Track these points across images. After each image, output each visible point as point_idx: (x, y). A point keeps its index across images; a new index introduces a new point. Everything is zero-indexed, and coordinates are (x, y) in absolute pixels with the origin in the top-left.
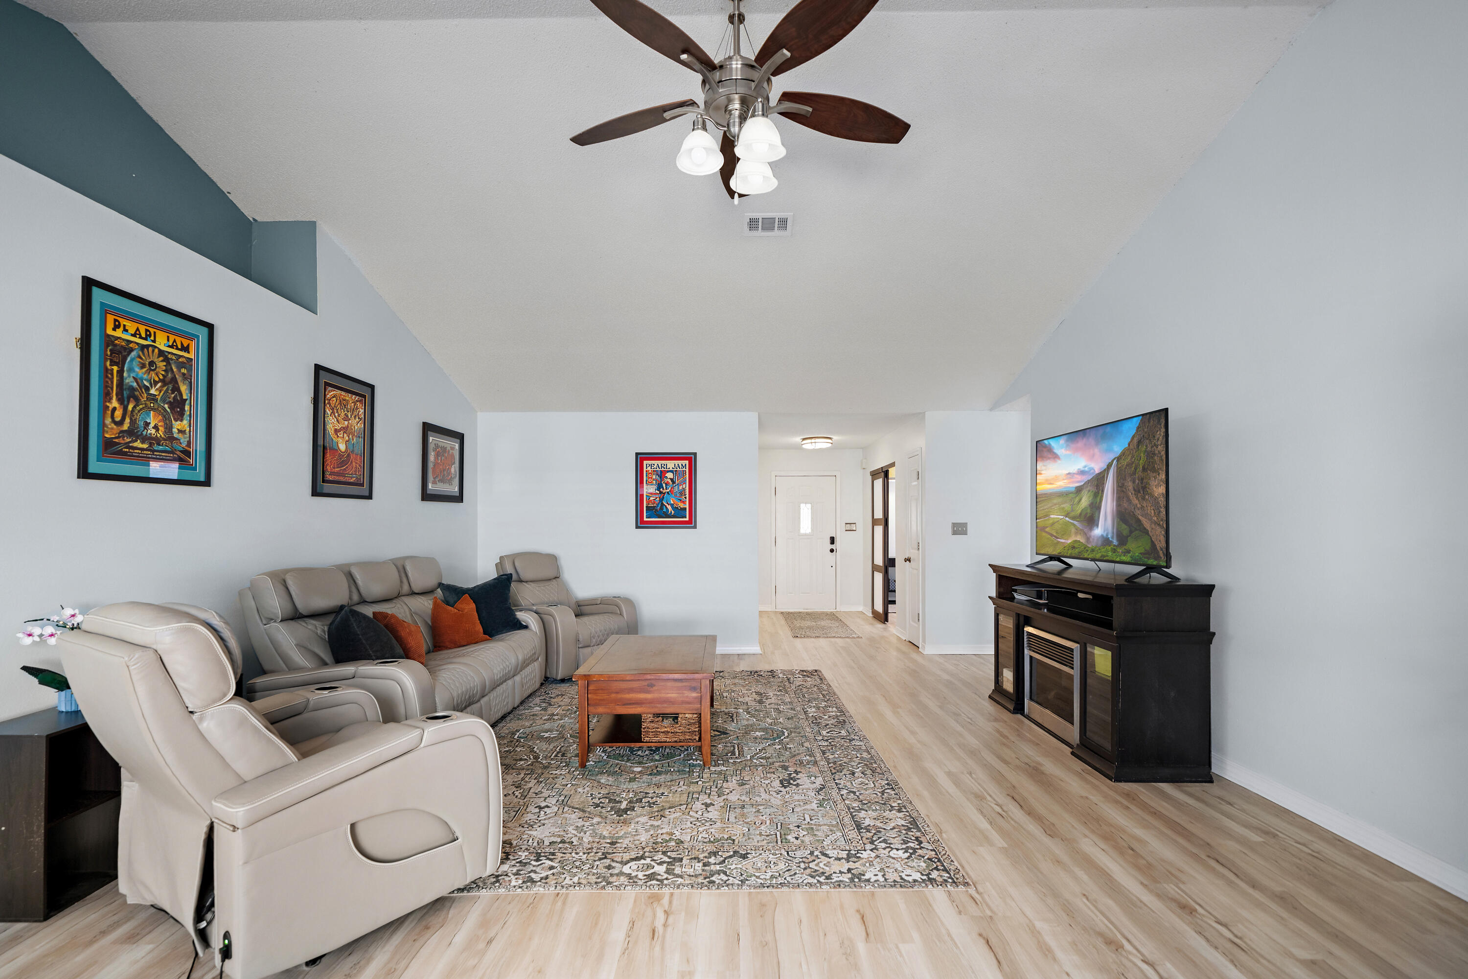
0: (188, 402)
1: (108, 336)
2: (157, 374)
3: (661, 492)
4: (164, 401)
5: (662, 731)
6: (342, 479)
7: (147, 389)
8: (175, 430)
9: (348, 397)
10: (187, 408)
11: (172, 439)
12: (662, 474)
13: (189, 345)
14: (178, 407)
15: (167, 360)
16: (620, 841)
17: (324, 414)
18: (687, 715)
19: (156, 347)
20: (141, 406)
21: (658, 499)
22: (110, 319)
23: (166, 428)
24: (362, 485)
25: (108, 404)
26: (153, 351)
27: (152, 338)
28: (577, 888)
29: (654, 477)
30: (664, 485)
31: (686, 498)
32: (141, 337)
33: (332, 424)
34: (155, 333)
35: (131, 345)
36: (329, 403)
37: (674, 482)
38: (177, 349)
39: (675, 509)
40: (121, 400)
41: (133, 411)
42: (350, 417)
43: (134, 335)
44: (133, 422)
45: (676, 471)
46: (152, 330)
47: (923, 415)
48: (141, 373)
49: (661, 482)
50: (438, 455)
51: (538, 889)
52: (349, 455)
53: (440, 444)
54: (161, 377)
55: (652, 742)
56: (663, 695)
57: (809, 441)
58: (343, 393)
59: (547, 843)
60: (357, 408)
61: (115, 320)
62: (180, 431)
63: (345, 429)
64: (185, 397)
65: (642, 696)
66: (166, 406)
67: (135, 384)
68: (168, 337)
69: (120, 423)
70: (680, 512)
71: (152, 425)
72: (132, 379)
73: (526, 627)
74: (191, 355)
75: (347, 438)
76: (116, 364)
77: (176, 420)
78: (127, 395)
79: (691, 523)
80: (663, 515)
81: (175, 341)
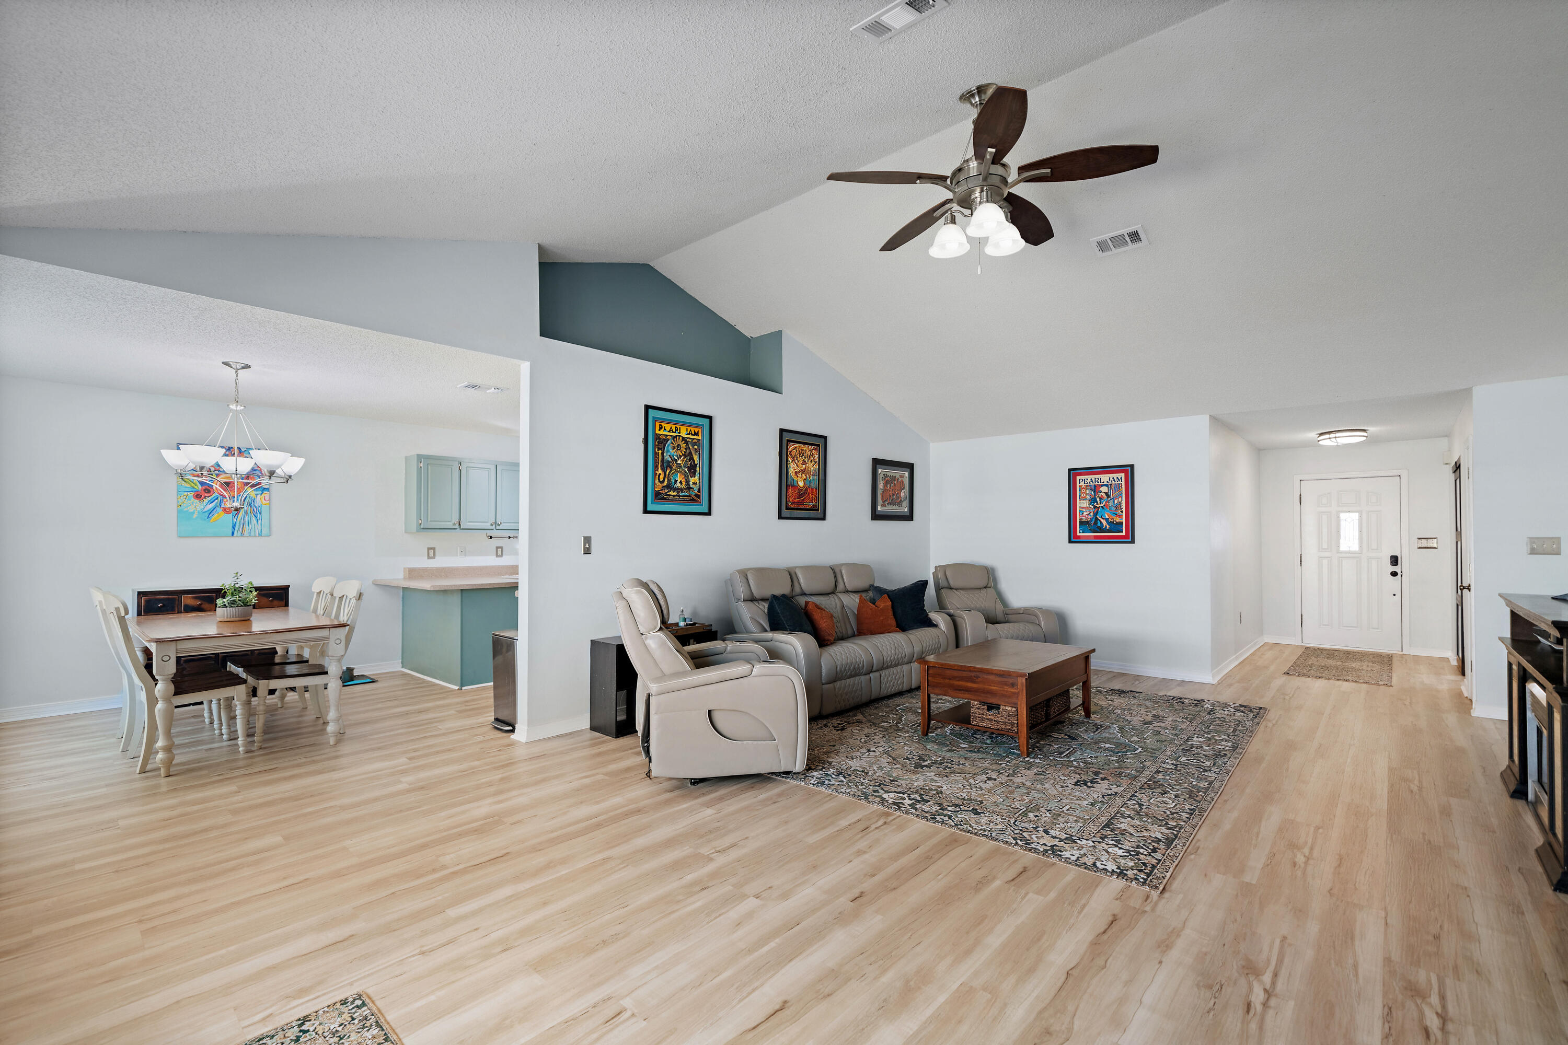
0: (698, 465)
1: (657, 434)
2: (681, 452)
3: (1095, 507)
4: (685, 467)
5: (987, 717)
6: (801, 507)
7: (676, 461)
8: (691, 483)
9: (805, 447)
10: (697, 469)
11: (689, 488)
12: (1096, 489)
13: (698, 432)
14: (692, 469)
15: (686, 442)
16: (899, 781)
17: (787, 462)
18: (1007, 708)
19: (680, 436)
20: (673, 471)
21: (1092, 514)
22: (658, 425)
23: (686, 482)
24: (818, 510)
25: (657, 472)
26: (679, 439)
27: (679, 431)
28: (844, 795)
29: (1088, 492)
30: (1098, 500)
31: (1122, 512)
32: (673, 432)
33: (793, 468)
34: (680, 428)
35: (668, 438)
36: (791, 454)
37: (1108, 496)
38: (692, 435)
39: (1110, 523)
40: (663, 469)
41: (669, 474)
42: (807, 462)
43: (669, 431)
44: (669, 480)
45: (1111, 484)
46: (678, 427)
47: (1468, 392)
48: (672, 452)
49: (1095, 496)
50: (886, 483)
51: (823, 789)
52: (806, 489)
53: (889, 474)
54: (683, 453)
55: (978, 726)
56: (987, 687)
57: (1327, 436)
58: (801, 445)
59: (852, 769)
60: (813, 455)
61: (660, 425)
62: (693, 483)
63: (803, 471)
64: (696, 463)
65: (970, 685)
66: (686, 469)
67: (670, 459)
68: (687, 429)
69: (663, 482)
70: (1116, 526)
71: (679, 481)
72: (668, 456)
73: (936, 626)
74: (699, 437)
75: (805, 477)
76: (661, 449)
77: (691, 477)
78: (666, 465)
79: (1130, 539)
80: (1098, 530)
81: (691, 430)
